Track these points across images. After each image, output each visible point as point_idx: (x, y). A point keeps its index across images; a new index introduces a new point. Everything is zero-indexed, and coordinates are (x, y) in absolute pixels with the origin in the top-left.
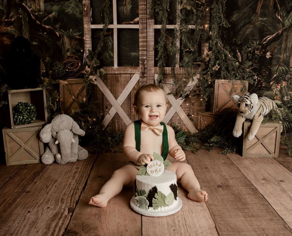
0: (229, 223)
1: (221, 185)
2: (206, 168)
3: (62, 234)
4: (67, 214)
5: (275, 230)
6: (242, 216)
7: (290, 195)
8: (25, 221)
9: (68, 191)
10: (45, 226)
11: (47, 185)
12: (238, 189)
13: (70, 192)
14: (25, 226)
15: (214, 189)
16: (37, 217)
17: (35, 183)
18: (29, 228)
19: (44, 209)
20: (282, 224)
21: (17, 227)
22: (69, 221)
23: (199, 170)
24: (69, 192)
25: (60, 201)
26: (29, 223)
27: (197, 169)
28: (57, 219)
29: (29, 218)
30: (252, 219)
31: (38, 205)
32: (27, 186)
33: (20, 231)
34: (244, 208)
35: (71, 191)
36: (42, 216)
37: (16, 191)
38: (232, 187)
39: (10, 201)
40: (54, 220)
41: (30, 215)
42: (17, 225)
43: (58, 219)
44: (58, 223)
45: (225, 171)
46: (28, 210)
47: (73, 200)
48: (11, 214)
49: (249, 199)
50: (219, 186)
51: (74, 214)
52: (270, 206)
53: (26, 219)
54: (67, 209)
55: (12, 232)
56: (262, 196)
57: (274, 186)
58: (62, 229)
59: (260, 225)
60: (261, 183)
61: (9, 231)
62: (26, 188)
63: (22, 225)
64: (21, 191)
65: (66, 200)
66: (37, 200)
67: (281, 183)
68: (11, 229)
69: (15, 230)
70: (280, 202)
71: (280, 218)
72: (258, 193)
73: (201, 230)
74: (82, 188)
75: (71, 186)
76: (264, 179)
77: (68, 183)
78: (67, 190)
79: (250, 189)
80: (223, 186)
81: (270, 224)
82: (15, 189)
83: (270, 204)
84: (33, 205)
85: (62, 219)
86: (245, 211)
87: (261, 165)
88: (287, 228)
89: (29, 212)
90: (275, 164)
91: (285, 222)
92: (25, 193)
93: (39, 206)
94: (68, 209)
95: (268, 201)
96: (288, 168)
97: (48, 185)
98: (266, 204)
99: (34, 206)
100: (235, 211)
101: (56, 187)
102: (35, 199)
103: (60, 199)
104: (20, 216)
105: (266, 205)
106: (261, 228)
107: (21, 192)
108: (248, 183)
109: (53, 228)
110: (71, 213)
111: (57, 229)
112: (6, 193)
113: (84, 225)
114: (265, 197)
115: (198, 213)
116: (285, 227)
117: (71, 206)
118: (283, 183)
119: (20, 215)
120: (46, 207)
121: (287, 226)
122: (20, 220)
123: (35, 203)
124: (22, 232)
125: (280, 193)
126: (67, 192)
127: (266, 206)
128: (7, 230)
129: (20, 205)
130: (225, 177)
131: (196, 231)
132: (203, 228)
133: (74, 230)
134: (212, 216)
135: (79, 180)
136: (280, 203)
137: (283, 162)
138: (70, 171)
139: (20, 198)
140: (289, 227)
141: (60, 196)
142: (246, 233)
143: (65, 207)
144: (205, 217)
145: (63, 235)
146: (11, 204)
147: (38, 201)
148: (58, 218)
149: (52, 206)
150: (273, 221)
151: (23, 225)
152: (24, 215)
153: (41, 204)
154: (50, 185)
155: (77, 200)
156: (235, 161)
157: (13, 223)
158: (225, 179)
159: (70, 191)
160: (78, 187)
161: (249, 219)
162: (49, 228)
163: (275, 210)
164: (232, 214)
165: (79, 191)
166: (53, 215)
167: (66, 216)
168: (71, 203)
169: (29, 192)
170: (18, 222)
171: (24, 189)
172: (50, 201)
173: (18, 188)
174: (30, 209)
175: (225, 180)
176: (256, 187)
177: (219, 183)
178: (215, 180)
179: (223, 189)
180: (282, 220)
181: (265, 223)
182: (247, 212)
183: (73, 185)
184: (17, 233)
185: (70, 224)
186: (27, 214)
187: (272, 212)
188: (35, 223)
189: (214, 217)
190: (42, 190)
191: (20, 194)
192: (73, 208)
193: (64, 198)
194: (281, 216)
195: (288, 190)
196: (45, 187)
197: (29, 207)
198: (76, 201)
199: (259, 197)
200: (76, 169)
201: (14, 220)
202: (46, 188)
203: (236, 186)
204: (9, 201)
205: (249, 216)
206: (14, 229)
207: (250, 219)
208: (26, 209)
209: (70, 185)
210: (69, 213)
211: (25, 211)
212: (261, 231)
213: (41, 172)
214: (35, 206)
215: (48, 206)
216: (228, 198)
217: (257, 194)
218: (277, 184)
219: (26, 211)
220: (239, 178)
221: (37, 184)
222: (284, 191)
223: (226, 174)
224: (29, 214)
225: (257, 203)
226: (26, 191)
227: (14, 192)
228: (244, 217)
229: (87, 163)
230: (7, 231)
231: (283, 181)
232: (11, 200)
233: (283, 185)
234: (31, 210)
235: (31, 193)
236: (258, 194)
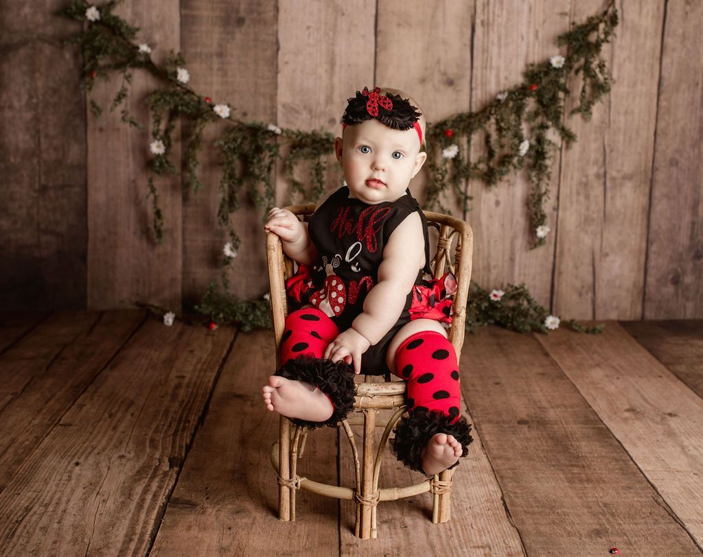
0: (533, 492)
1: (527, 419)
2: (497, 384)
3: (160, 506)
4: (168, 469)
5: (633, 506)
6: (564, 479)
7: (683, 441)
8: (73, 482)
9: (164, 425)
10: (119, 491)
11: (110, 411)
12: (564, 428)
13: (170, 426)
14: (73, 491)
15: (509, 427)
16: (98, 475)
17: (81, 406)
18: (84, 494)
19: (113, 460)
20: (650, 495)
21: (56, 492)
22: (174, 482)
23: (479, 388)
24: (165, 428)
25: (147, 444)
26: (81, 485)
27: (473, 385)
28: (147, 478)
29: (80, 475)
30: (586, 485)
31: (96, 451)
32: (63, 413)
33: (64, 499)
34: (572, 466)
35: (172, 425)
36: (109, 471)
37: (36, 422)
38: (552, 425)
39: (27, 443)
40: (140, 480)
41: (81, 470)
42: (54, 488)
43: (147, 480)
44: (149, 485)
45: (541, 390)
46: (74, 461)
47: (178, 443)
48: (34, 468)
49: (588, 447)
50: (521, 422)
51: (183, 469)
52: (632, 463)
53: (74, 477)
54: (166, 460)
55: (45, 502)
56: (617, 443)
57: (651, 424)
58: (161, 497)
59: (601, 497)
60: (621, 418)
61: (38, 499)
62: (59, 418)
63: (65, 488)
64: (50, 422)
65: (161, 441)
66: (92, 442)
67: (669, 418)
68: (41, 496)
69: (52, 498)
70: (657, 455)
71: (649, 485)
72: (610, 438)
73: (470, 503)
74: (196, 419)
75: (171, 414)
76: (632, 410)
77: (163, 409)
78: (162, 423)
79: (594, 428)
80: (532, 421)
81: (624, 496)
82: (34, 419)
83: (634, 458)
84: (84, 451)
85: (157, 479)
86: (573, 471)
87: (631, 380)
88: (659, 504)
89: (77, 464)
90: (665, 379)
91: (658, 493)
92: (60, 427)
93: (98, 453)
94: (169, 460)
95: (630, 453)
96: (694, 388)
97: (113, 411)
98: (623, 458)
99: (87, 452)
100: (552, 470)
101: (134, 416)
102: (87, 439)
103: (148, 441)
104: (58, 471)
105: (623, 461)
106: (602, 502)
107: (49, 425)
108: (592, 417)
109: (139, 495)
110: (177, 466)
111: (149, 497)
112: (12, 427)
113: (209, 489)
114: (624, 445)
115: (466, 472)
116: (656, 501)
117: (176, 455)
118: (674, 419)
119: (58, 469)
120: (116, 455)
121: (660, 500)
122: (60, 480)
123: (88, 446)
124: (68, 501)
125: (660, 438)
126: (161, 426)
127: (621, 463)
128: (34, 497)
129: (54, 451)
130: (538, 403)
131: (458, 504)
132: (475, 500)
133: (187, 499)
134: (498, 479)
135: (189, 402)
136: (657, 458)
137: (687, 374)
138: (163, 382)
139: (49, 436)
140: (664, 501)
141: (146, 435)
142: (566, 510)
143: (162, 456)
144: (482, 480)
145: (163, 507)
146: (31, 449)
147: (94, 443)
148: (149, 476)
149: (129, 453)
150: (631, 490)
151: (68, 490)
152: (67, 471)
153: (104, 450)
154: (117, 411)
155: (188, 441)
156: (569, 369)
157: (43, 485)
158: (540, 408)
159: (168, 424)
160: (187, 416)
161: (579, 486)
162: (130, 494)
163: (642, 469)
164: (542, 475)
165: (191, 425)
166: (136, 470)
167: (165, 474)
168: (173, 447)
169: (70, 425)
170: (55, 482)
171: (56, 419)
172: (124, 444)
173: (40, 416)
174: (79, 458)
175: (538, 410)
176: (608, 426)
177: (523, 416)
178: (514, 408)
179: (529, 427)
180: (652, 488)
181: (614, 494)
182: (578, 473)
183: (175, 412)
184: (57, 504)
185: (176, 487)
186: (74, 467)
187: (634, 474)
188: (96, 486)
189: (502, 480)
190: (98, 421)
191: (47, 429)
192: (180, 457)
193: (157, 438)
194: (651, 481)
195: (681, 433)
196: (106, 415)
197: (75, 455)
198: (186, 445)
199: (611, 445)
200: (177, 379)
201: (46, 480)
202: (110, 417)
203: (562, 423)
204: (23, 442)
205: (581, 481)
206: (50, 494)
207: (581, 486)
208: (69, 459)
209: (166, 412)
210: (171, 466)
211: (67, 462)
212: (600, 506)
213: (91, 383)
214: (90, 453)
215: (122, 452)
216: (539, 446)
217: (606, 440)
218: (658, 419)
219: (69, 463)
220: (572, 407)
221: (84, 409)
222: (670, 434)
223: (542, 398)
224: (77, 468)
225: (602, 457)
226: (61, 423)
227: (31, 425)
228: (568, 482)
229: (205, 367)
230: (34, 499)
231: (675, 415)
232: (27, 440)
233: (673, 423)
234: (81, 461)
235: (75, 428)
236: (609, 440)
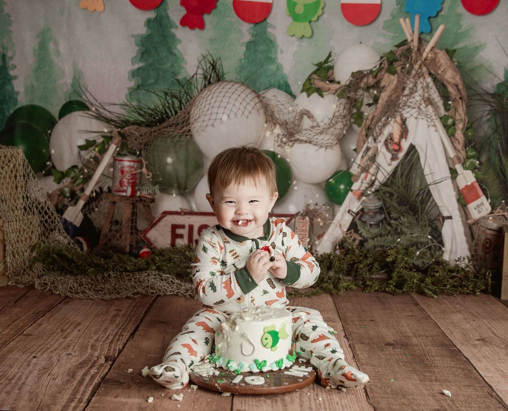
3: (96, 383)
4: (104, 362)
8: (31, 367)
10: (66, 373)
11: (62, 328)
13: (107, 338)
14: (31, 372)
16: (50, 364)
17: (40, 325)
18: (39, 374)
19: (62, 355)
22: (108, 370)
24: (104, 339)
25: (89, 348)
26: (37, 369)
29: (36, 363)
31: (49, 351)
32: (25, 328)
35: (110, 337)
36: (58, 362)
37: (5, 332)
40: (82, 368)
41: (37, 361)
42: (17, 370)
43: (87, 368)
44: (89, 371)
46: (33, 355)
47: (113, 348)
51: (115, 363)
53: (32, 364)
54: (103, 357)
55: (10, 378)
58: (97, 378)
62: (23, 330)
63: (25, 370)
64: (15, 333)
65: (100, 346)
68: (7, 374)
69: (14, 376)
74: (128, 334)
75: (109, 331)
77: (103, 328)
78: (102, 336)
84: (40, 350)
85: (95, 368)
89: (35, 357)
92: (23, 336)
93: (51, 352)
94: (105, 357)
97: (64, 328)
99: (43, 351)
101: (80, 331)
102: (42, 344)
103: (90, 346)
107: (15, 335)
109: (80, 376)
110: (111, 361)
111: (88, 378)
113: (134, 375)
117: (111, 354)
119: (20, 359)
120: (65, 353)
122: (21, 366)
123: (43, 348)
124: (27, 378)
126: (100, 338)
129: (17, 350)
133: (118, 379)
135: (123, 324)
138: (104, 313)
139: (14, 341)
141: (88, 342)
143: (100, 355)
145: (98, 383)
148: (89, 366)
149: (75, 352)
151: (27, 371)
152: (27, 361)
153: (55, 350)
154: (67, 328)
155: (121, 347)
160: (121, 333)
162: (73, 375)
165: (124, 338)
166: (78, 362)
167: (102, 365)
168: (109, 350)
169: (30, 335)
170: (18, 367)
171: (20, 332)
172: (71, 347)
173: (9, 329)
174: (36, 354)
183: (112, 330)
184: (18, 379)
185: (109, 373)
186: (31, 359)
188: (48, 370)
190: (52, 334)
191: (13, 337)
192: (114, 356)
193: (97, 345)
196: (58, 330)
197: (34, 352)
198: (119, 349)
200: (115, 311)
201: (11, 365)
202: (61, 331)
206: (13, 374)
208: (29, 354)
209: (105, 330)
210: (106, 361)
211: (27, 356)
213: (48, 312)
214: (45, 352)
215: (70, 352)
219: (29, 356)
221: (42, 326)
224: (35, 360)
226: (24, 334)
229: (138, 305)
234: (38, 355)
235: (34, 337)
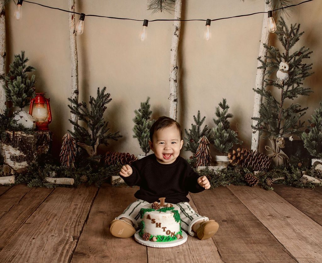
1: (226, 219)
2: (212, 206)
3: (70, 255)
5: (274, 253)
6: (244, 243)
7: (293, 227)
8: (32, 246)
9: (70, 223)
10: (52, 249)
11: (47, 218)
13: (72, 224)
14: (32, 249)
16: (43, 243)
17: (34, 216)
18: (37, 250)
19: (49, 237)
22: (75, 246)
23: (205, 208)
24: (70, 224)
25: (63, 231)
26: (36, 247)
27: (202, 207)
28: (63, 244)
29: (35, 243)
32: (26, 219)
34: (247, 237)
35: (74, 223)
36: (48, 241)
37: (15, 222)
38: (237, 221)
39: (12, 230)
40: (61, 245)
41: (35, 241)
44: (65, 247)
45: (231, 208)
46: (32, 237)
48: (16, 240)
49: (253, 230)
50: (224, 221)
51: (79, 240)
52: (272, 236)
53: (32, 244)
54: (72, 237)
55: (21, 253)
56: (266, 228)
58: (70, 251)
60: (266, 218)
62: (25, 221)
63: (29, 248)
64: (21, 223)
65: (69, 230)
67: (287, 218)
68: (19, 251)
69: (24, 252)
73: (204, 253)
74: (84, 221)
75: (73, 219)
76: (270, 215)
77: (69, 217)
78: (69, 223)
79: (255, 223)
80: (228, 220)
83: (273, 234)
84: (36, 234)
85: (68, 245)
86: (247, 240)
87: (270, 204)
89: (34, 239)
91: (284, 247)
93: (42, 234)
95: (271, 232)
99: (38, 234)
100: (238, 239)
101: (57, 220)
102: (37, 229)
103: (63, 230)
109: (61, 251)
110: (76, 239)
111: (65, 251)
112: (5, 224)
113: (91, 248)
114: (269, 229)
119: (26, 240)
120: (50, 235)
121: (285, 250)
122: (27, 245)
123: (38, 232)
125: (284, 226)
126: (69, 224)
129: (23, 234)
130: (231, 213)
131: (199, 253)
132: (206, 251)
133: (82, 252)
134: (215, 243)
135: (80, 214)
136: (283, 234)
138: (69, 207)
139: (21, 228)
140: (287, 250)
141: (62, 227)
143: (70, 235)
144: (208, 244)
148: (65, 243)
149: (56, 234)
152: (29, 241)
153: (45, 233)
154: (50, 218)
155: (81, 230)
160: (80, 220)
161: (250, 245)
162: (57, 250)
163: (277, 238)
165: (81, 223)
166: (59, 241)
167: (72, 242)
168: (74, 232)
169: (30, 224)
170: (25, 246)
173: (17, 220)
175: (231, 216)
176: (261, 221)
177: (224, 218)
178: (220, 215)
179: (227, 223)
184: (26, 254)
185: (76, 248)
186: (32, 240)
188: (42, 247)
189: (217, 243)
190: (42, 222)
191: (20, 225)
192: (77, 236)
193: (67, 229)
194: (281, 243)
195: (292, 224)
197: (33, 235)
199: (263, 229)
201: (21, 245)
202: (46, 221)
203: (241, 221)
205: (251, 243)
209: (71, 218)
210: (74, 239)
211: (29, 238)
212: (260, 253)
213: (38, 207)
215: (53, 234)
218: (282, 219)
219: (30, 238)
220: (245, 215)
221: (36, 217)
222: (288, 224)
223: (232, 211)
224: (34, 240)
226: (26, 223)
227: (13, 224)
229: (86, 201)
231: (289, 217)
232: (12, 229)
233: (289, 220)
234: (35, 237)
235: (32, 225)
236: (262, 227)
